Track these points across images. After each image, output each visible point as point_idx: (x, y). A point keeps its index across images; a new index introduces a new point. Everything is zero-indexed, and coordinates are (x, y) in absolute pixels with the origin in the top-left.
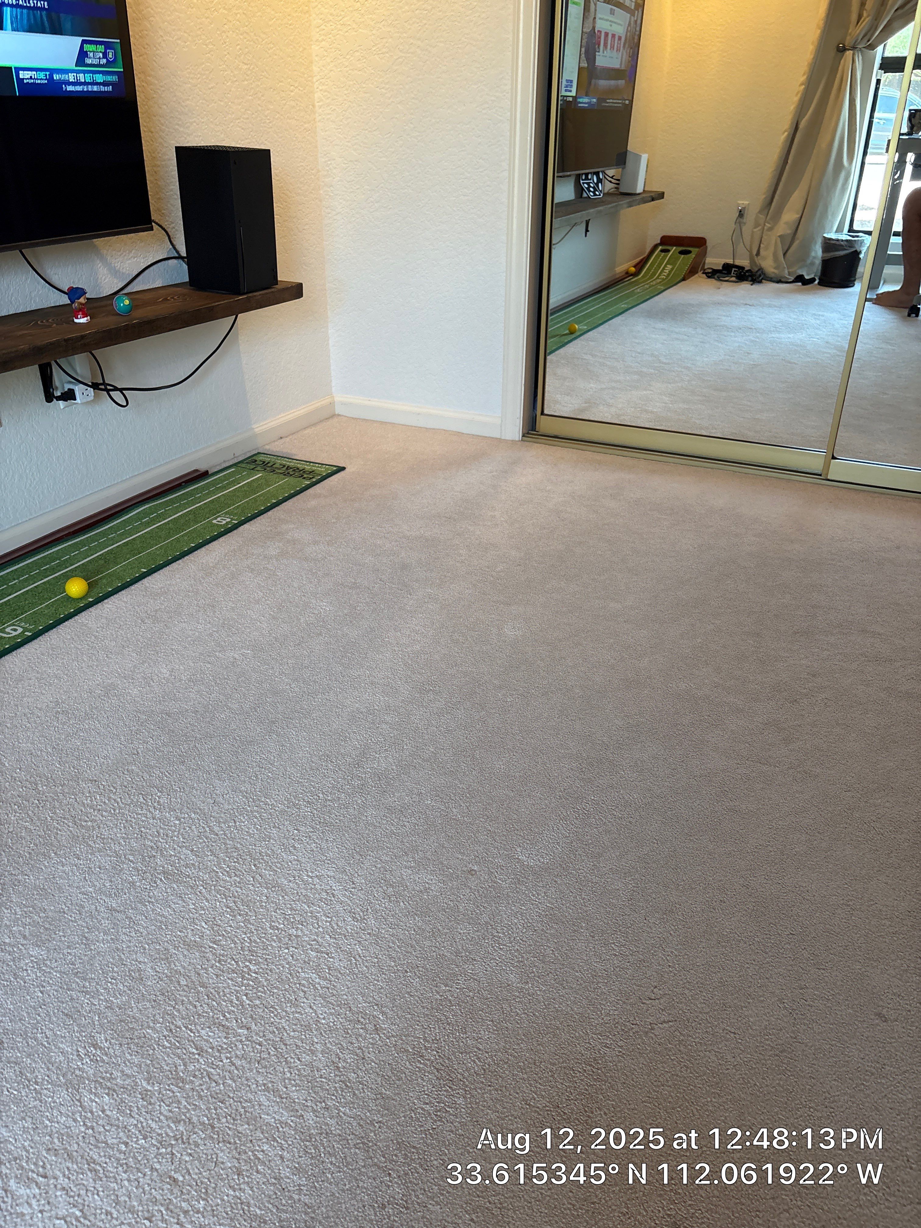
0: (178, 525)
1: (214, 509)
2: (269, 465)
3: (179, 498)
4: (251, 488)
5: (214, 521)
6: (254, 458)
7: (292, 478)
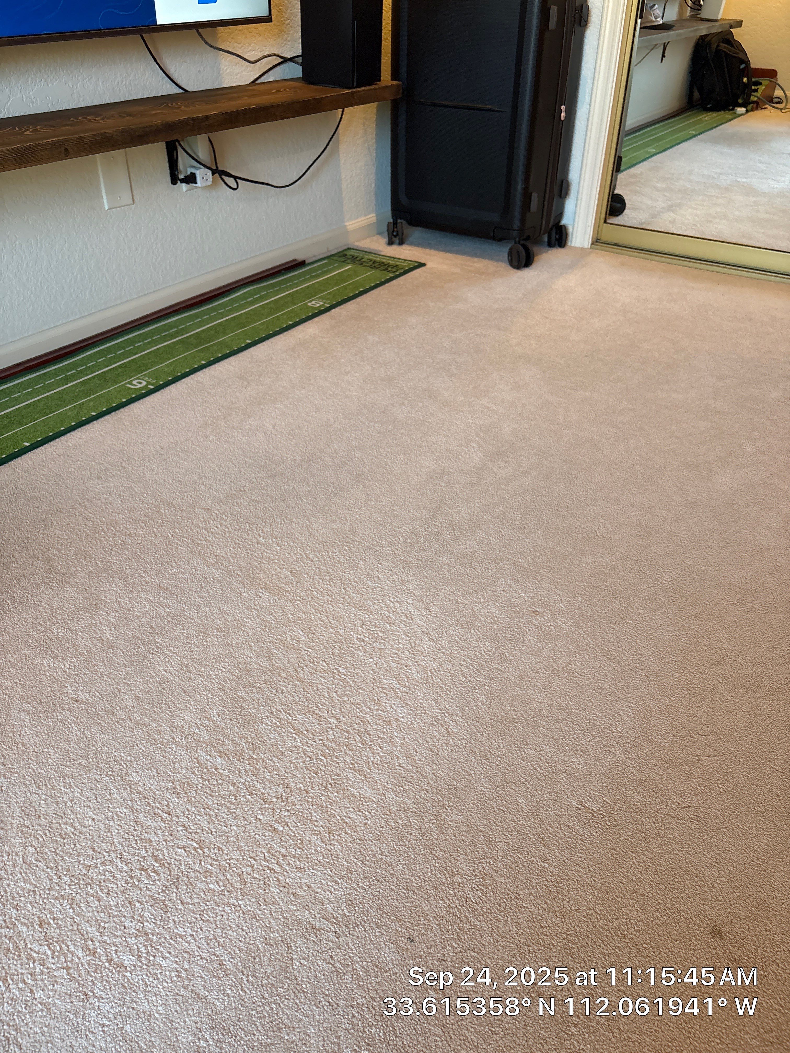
0: (278, 306)
1: (310, 293)
2: (358, 259)
3: (280, 283)
4: (341, 278)
5: (309, 304)
6: (345, 252)
7: (377, 271)
